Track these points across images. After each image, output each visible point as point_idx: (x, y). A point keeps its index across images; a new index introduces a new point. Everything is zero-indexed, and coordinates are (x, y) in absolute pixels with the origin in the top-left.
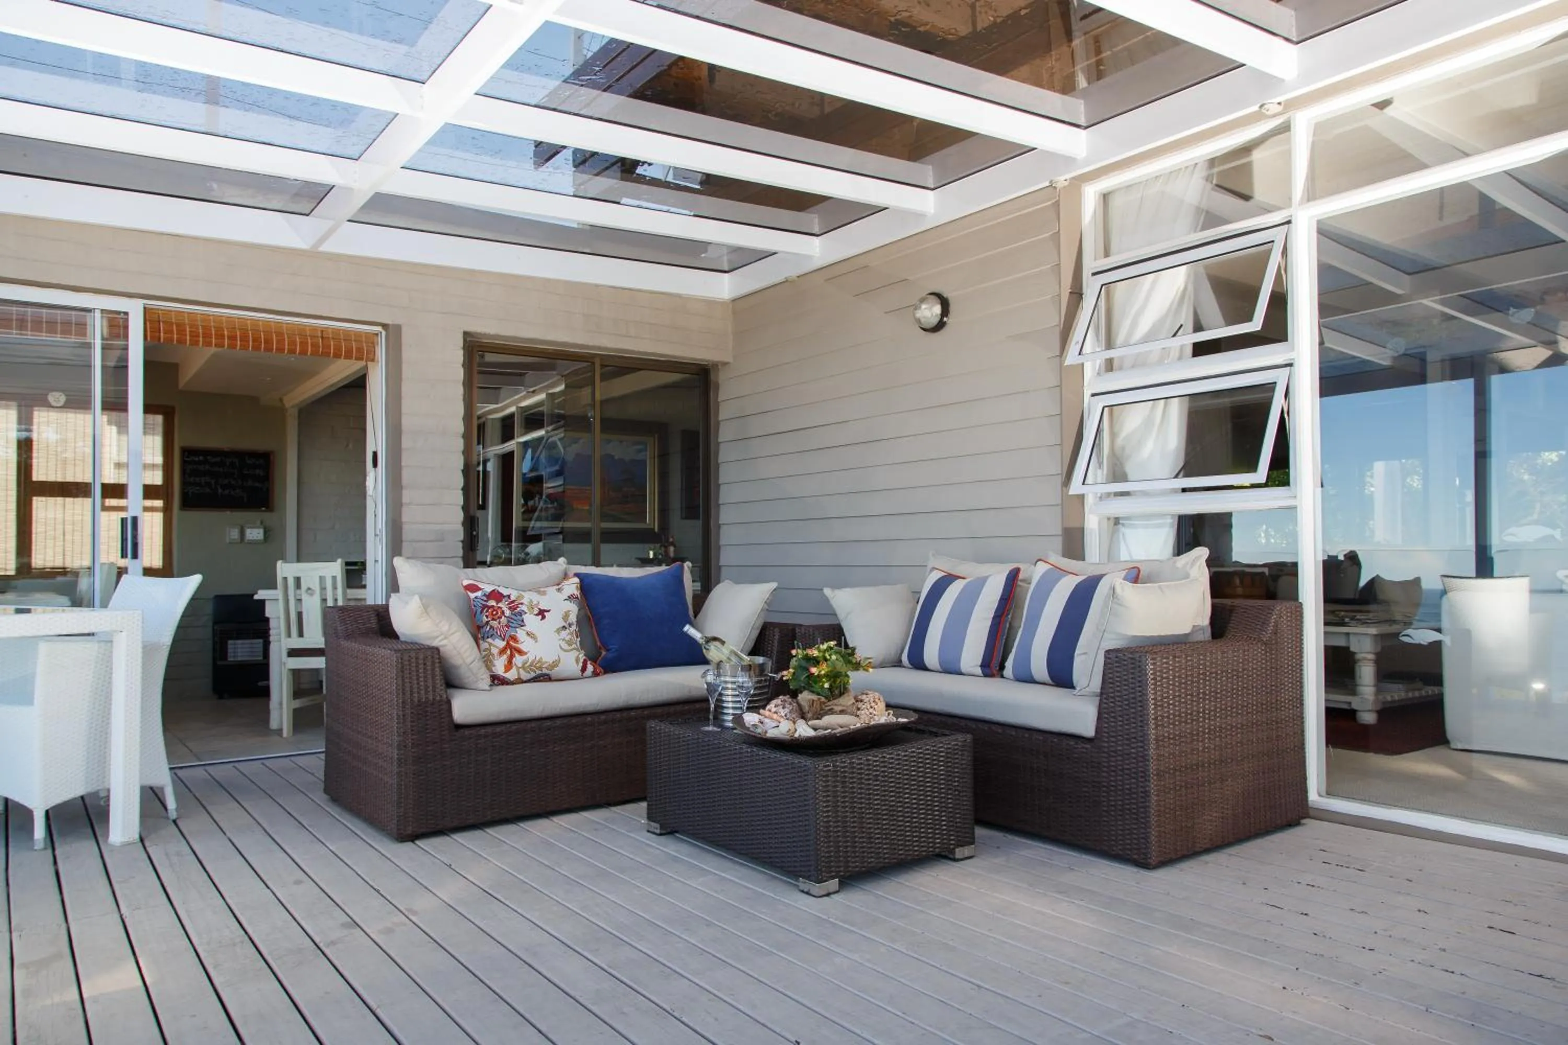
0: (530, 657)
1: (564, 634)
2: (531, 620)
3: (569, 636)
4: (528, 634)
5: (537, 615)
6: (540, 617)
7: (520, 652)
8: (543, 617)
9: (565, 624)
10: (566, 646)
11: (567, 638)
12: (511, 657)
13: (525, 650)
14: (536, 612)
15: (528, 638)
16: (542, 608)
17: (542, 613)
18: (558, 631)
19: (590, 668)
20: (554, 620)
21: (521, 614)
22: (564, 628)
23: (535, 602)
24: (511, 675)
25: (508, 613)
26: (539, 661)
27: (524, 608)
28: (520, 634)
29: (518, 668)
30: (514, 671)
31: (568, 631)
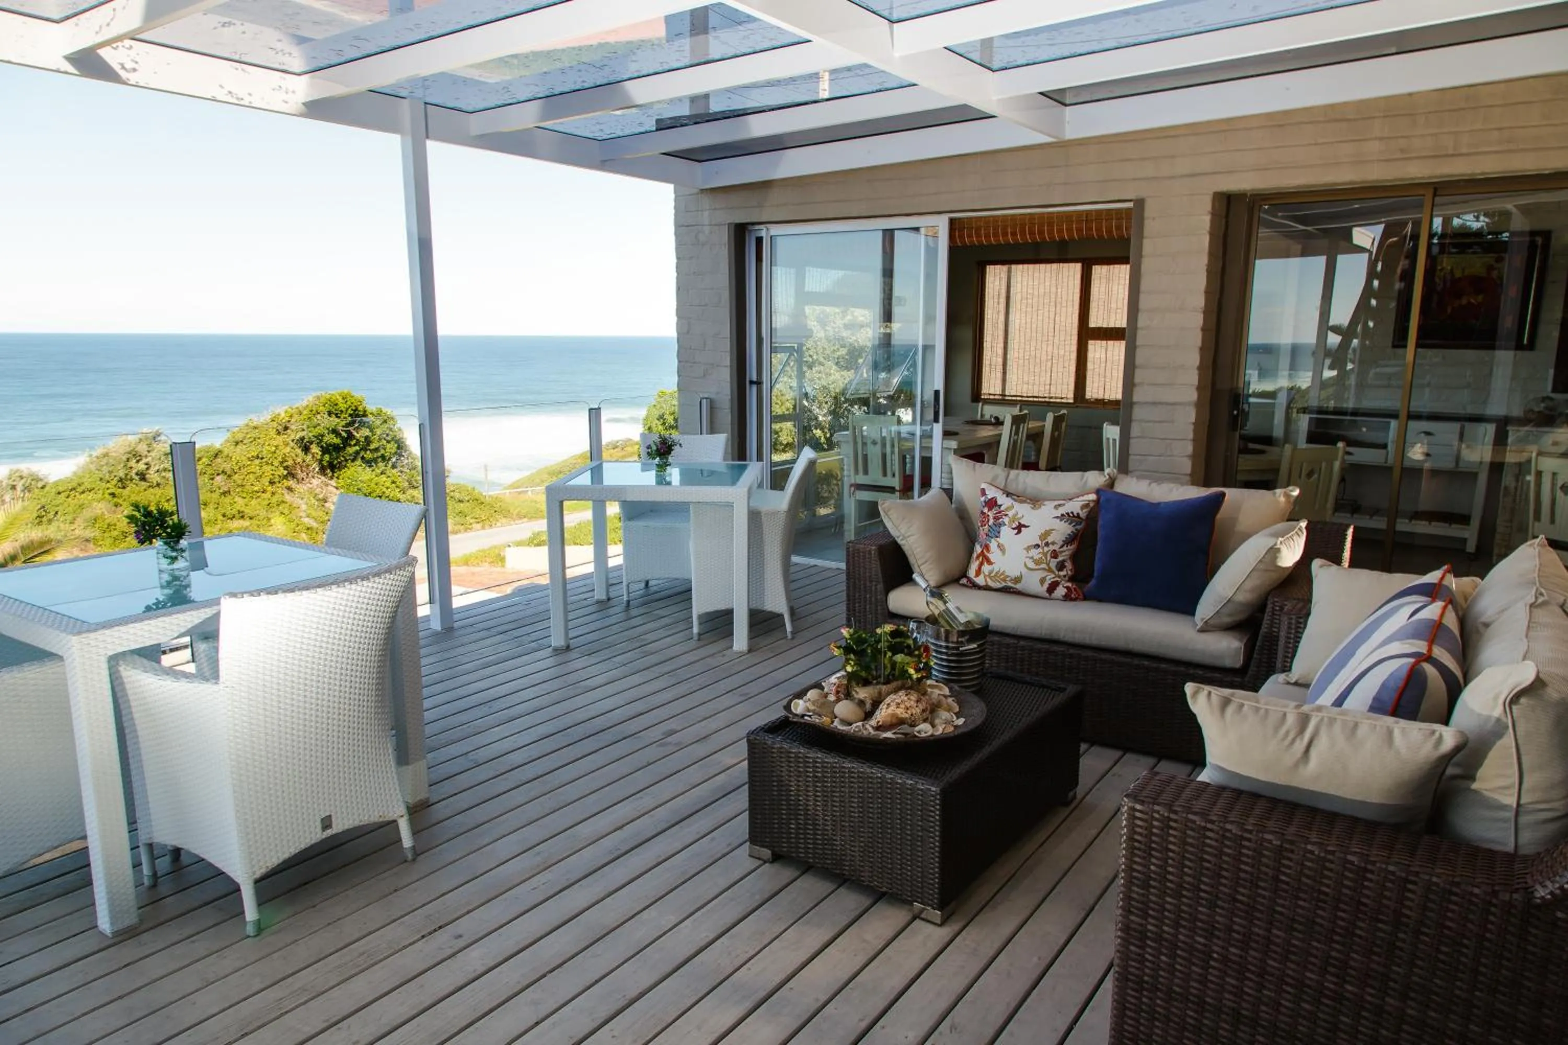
0: (996, 568)
1: (1035, 553)
2: (1007, 533)
3: (1040, 556)
4: (999, 546)
5: (1014, 529)
6: (1016, 531)
7: (989, 562)
8: (1019, 532)
9: (1040, 543)
10: (1031, 565)
11: (1036, 557)
12: (981, 564)
13: (992, 560)
14: (1014, 526)
15: (998, 551)
16: (1022, 523)
17: (1019, 528)
18: (1028, 549)
19: (1061, 591)
20: (1030, 536)
21: (1000, 525)
22: (1037, 546)
23: (1019, 516)
24: (980, 580)
25: (991, 522)
26: (1002, 574)
27: (1006, 520)
28: (993, 545)
29: (985, 576)
30: (982, 577)
31: (1040, 550)
